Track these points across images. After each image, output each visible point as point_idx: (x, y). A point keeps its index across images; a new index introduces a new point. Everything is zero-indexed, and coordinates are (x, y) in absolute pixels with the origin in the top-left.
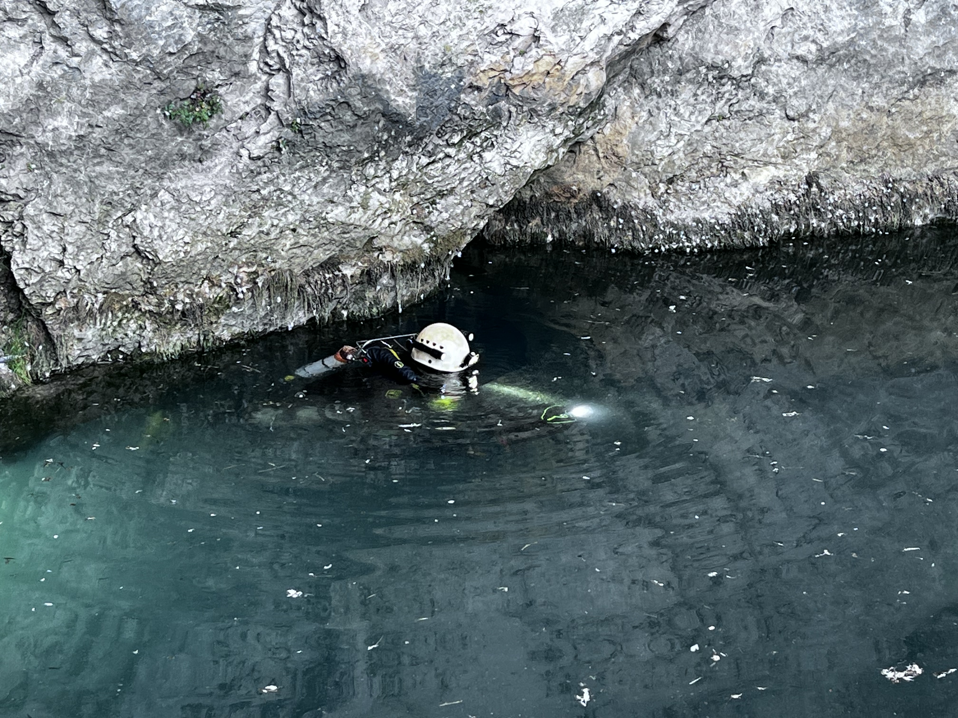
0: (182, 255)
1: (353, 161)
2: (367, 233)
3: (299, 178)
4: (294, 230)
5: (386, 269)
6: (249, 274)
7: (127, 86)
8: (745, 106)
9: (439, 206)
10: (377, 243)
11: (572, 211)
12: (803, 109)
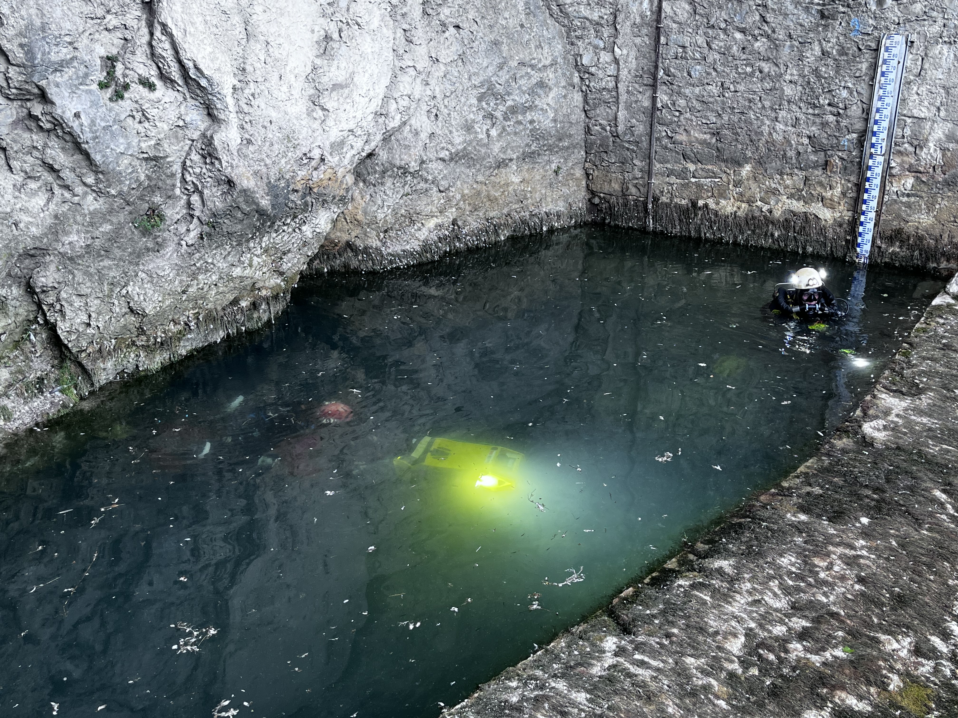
0: (158, 308)
1: (244, 240)
2: (253, 280)
3: (215, 254)
4: (216, 285)
5: (264, 299)
6: (194, 314)
7: (111, 211)
8: (419, 187)
9: (285, 260)
10: (257, 286)
11: (336, 253)
12: (447, 186)
